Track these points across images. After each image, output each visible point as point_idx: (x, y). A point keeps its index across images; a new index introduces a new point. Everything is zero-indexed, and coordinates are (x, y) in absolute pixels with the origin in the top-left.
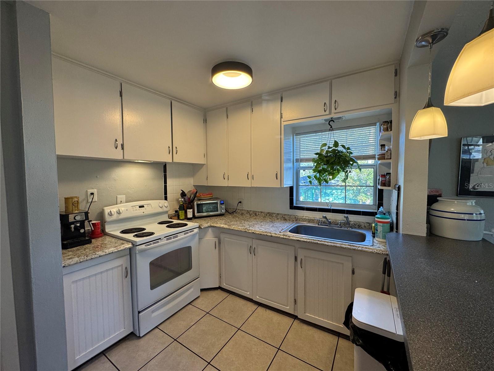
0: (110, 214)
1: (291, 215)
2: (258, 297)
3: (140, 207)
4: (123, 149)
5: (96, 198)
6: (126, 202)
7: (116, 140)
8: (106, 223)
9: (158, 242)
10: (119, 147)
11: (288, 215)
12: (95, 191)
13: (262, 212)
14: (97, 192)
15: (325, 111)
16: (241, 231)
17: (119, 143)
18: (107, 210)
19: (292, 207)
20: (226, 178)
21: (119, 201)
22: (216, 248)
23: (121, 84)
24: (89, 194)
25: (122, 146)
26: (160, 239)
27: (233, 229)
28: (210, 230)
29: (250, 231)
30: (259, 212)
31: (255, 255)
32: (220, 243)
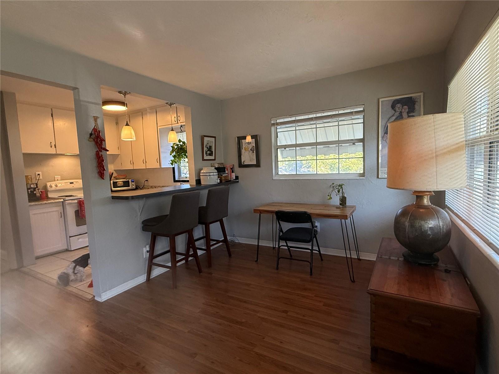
0: (51, 187)
3: (70, 183)
4: (55, 147)
5: (41, 177)
6: (61, 180)
8: (48, 192)
10: (53, 146)
12: (40, 173)
14: (42, 174)
15: (175, 122)
17: (53, 144)
18: (48, 184)
19: (175, 181)
21: (56, 179)
23: (52, 109)
24: (37, 174)
25: (55, 145)
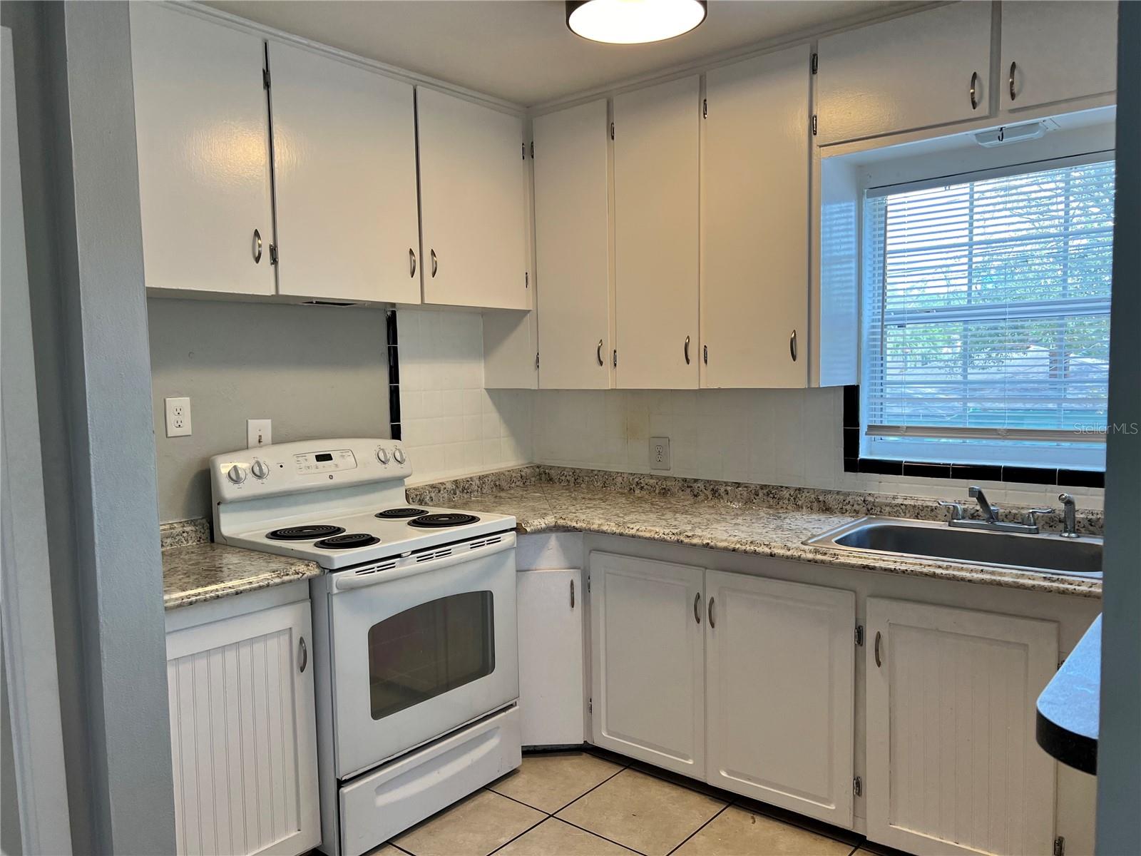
0: (235, 478)
1: (848, 494)
2: (724, 774)
3: (321, 458)
4: (274, 261)
5: (188, 425)
6: (275, 443)
7: (257, 234)
8: (222, 507)
9: (392, 566)
10: (266, 256)
11: (838, 493)
12: (185, 403)
13: (738, 485)
14: (192, 405)
15: (974, 105)
16: (664, 541)
17: (266, 241)
18: (224, 467)
19: (853, 463)
20: (607, 356)
21: (253, 439)
22: (573, 605)
23: (266, 44)
24: (170, 411)
25: (273, 250)
26: (399, 556)
27: (633, 536)
28: (553, 540)
29: (695, 541)
30: (726, 484)
31: (713, 625)
32: (587, 587)
